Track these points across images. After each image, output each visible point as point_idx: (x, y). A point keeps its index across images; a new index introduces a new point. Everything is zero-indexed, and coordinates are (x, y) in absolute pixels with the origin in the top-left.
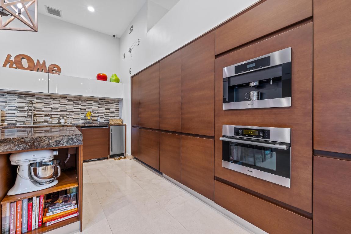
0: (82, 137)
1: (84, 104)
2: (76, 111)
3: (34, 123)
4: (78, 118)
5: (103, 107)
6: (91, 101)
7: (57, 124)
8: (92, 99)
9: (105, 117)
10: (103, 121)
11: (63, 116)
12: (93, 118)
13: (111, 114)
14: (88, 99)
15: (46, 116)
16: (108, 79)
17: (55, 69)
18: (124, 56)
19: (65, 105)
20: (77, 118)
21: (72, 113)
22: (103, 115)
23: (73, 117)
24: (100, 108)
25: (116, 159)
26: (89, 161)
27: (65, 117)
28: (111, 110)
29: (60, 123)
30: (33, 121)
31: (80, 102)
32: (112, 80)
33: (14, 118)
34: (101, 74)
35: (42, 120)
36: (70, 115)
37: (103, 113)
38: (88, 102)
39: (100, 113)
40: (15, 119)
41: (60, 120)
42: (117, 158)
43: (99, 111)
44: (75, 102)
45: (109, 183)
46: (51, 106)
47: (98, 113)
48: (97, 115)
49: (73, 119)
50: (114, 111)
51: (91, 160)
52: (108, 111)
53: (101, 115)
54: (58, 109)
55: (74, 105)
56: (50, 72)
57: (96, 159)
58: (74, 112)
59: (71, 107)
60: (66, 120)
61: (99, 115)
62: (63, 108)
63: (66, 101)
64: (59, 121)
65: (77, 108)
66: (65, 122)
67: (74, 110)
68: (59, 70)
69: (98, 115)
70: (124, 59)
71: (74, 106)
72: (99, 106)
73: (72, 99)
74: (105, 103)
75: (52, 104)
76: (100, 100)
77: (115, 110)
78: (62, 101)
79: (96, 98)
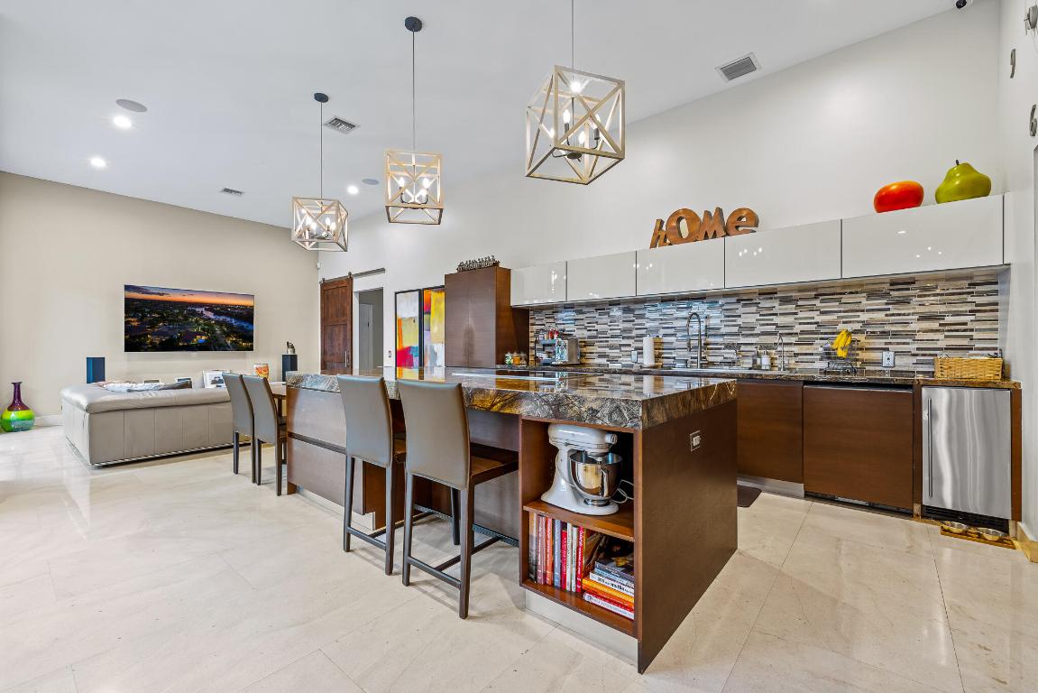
0: (641, 410)
1: (833, 306)
2: (803, 332)
3: (701, 364)
4: (812, 354)
5: (906, 312)
6: (857, 293)
7: (750, 369)
8: (862, 285)
9: (918, 349)
10: (905, 363)
11: (767, 347)
12: (863, 355)
13: (946, 337)
14: (844, 286)
15: (728, 346)
16: (928, 195)
17: (744, 221)
18: (1013, 63)
19: (771, 317)
20: (806, 354)
21: (793, 340)
22: (910, 341)
23: (796, 349)
24: (893, 315)
25: (945, 531)
26: (832, 500)
27: (774, 349)
28: (949, 319)
29: (759, 368)
30: (701, 360)
31: (817, 302)
32: (942, 196)
33: (671, 353)
34: (894, 188)
35: (720, 359)
36: (785, 344)
37: (911, 334)
38: (845, 299)
39: (895, 334)
40: (674, 356)
41: (758, 360)
42: (955, 530)
43: (887, 328)
44: (800, 303)
45: (835, 602)
46: (739, 321)
47: (885, 334)
48: (879, 343)
49: (796, 355)
50: (965, 324)
51: (840, 499)
52: (935, 325)
53: (898, 343)
54: (753, 328)
55: (796, 314)
56: (731, 231)
57: (864, 503)
58: (797, 334)
59: (789, 320)
60: (776, 359)
61: (890, 343)
62: (767, 324)
63: (776, 304)
64: (755, 362)
65: (808, 323)
66: (772, 365)
67: (798, 328)
68: (754, 220)
69: (886, 344)
70: (1012, 76)
71: (796, 316)
72: (889, 309)
73: (790, 294)
74: (919, 296)
75: (740, 316)
76: (892, 288)
77: (973, 318)
78: (765, 304)
79: (876, 280)
